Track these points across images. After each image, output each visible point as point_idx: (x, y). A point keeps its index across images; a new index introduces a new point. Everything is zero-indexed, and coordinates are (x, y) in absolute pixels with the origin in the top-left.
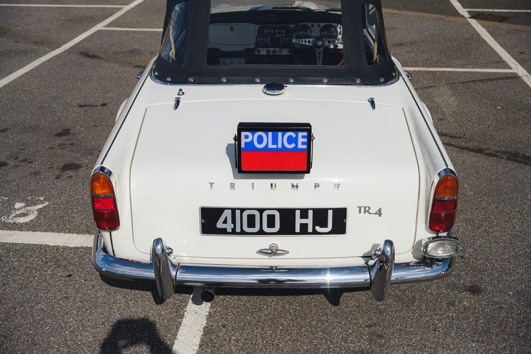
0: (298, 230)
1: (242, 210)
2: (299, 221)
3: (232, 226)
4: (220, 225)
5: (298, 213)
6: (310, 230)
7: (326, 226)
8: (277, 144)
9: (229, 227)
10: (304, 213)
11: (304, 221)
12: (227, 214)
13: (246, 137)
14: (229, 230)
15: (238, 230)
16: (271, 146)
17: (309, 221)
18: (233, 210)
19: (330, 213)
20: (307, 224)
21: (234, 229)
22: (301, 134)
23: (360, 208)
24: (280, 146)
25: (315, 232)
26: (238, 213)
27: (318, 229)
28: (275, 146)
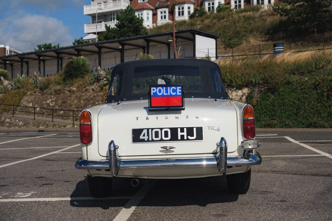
0: (179, 138)
1: (152, 129)
2: (180, 134)
3: (148, 137)
4: (141, 137)
5: (179, 130)
6: (185, 138)
7: (193, 136)
8: (168, 93)
9: (146, 138)
10: (182, 130)
11: (182, 134)
12: (145, 131)
13: (154, 90)
14: (146, 140)
15: (150, 139)
16: (165, 94)
17: (185, 133)
18: (148, 129)
19: (195, 129)
20: (184, 135)
21: (148, 139)
22: (178, 88)
23: (209, 127)
24: (169, 94)
25: (188, 139)
26: (150, 130)
27: (189, 137)
28: (167, 94)
